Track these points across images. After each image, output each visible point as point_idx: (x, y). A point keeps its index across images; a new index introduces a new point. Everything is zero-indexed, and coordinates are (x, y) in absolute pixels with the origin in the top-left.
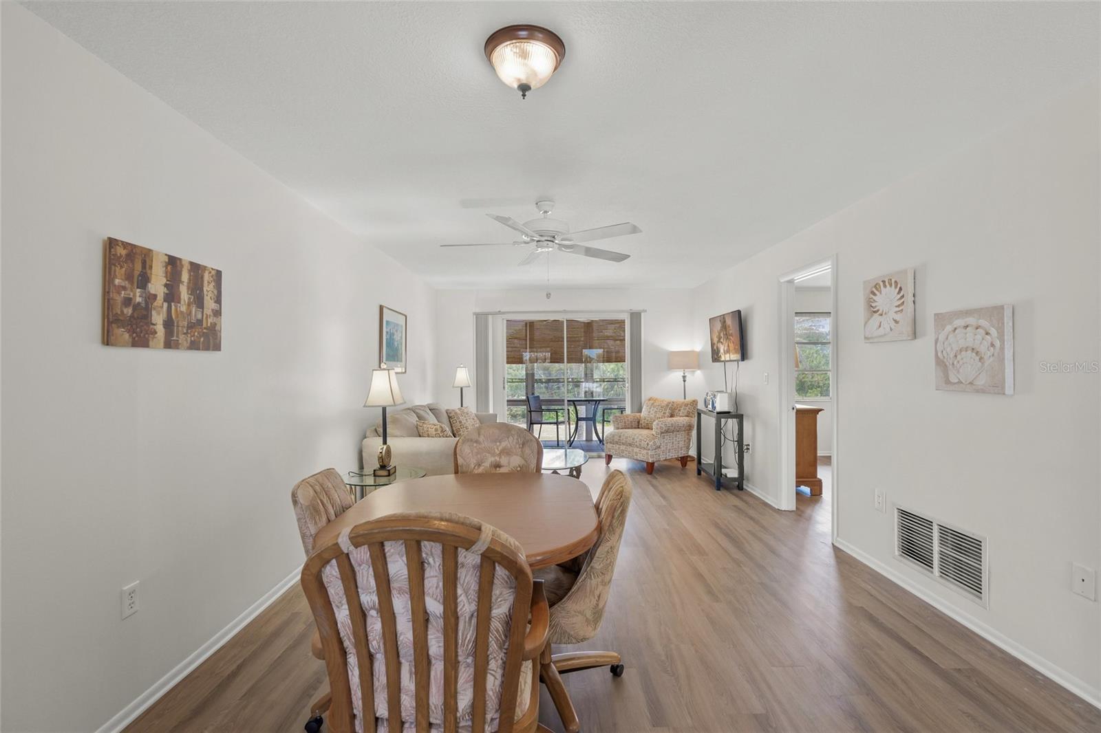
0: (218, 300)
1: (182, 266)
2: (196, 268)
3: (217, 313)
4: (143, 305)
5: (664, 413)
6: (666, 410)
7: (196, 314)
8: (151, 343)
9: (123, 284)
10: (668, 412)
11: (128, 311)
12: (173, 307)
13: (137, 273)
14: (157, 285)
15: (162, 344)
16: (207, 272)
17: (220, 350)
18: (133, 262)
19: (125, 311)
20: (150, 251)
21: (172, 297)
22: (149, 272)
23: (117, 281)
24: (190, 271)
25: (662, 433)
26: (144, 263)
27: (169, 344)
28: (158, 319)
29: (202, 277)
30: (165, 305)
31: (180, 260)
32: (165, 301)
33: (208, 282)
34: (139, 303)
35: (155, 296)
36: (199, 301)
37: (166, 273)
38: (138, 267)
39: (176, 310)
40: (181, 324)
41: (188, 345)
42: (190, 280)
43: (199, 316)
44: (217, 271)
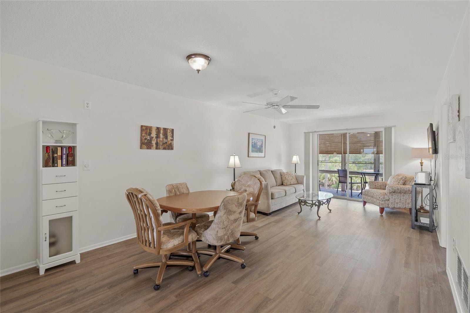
0: (173, 137)
1: (161, 129)
2: (165, 130)
3: (172, 140)
4: (150, 139)
5: (399, 183)
6: (400, 181)
7: (165, 141)
8: (152, 148)
9: (144, 135)
10: (401, 182)
11: (146, 141)
12: (158, 140)
13: (148, 132)
14: (154, 134)
15: (155, 149)
16: (169, 130)
17: (173, 150)
18: (147, 130)
19: (145, 141)
20: (152, 127)
21: (158, 137)
22: (151, 131)
23: (143, 135)
24: (163, 130)
25: (390, 193)
26: (150, 130)
27: (157, 148)
28: (154, 143)
29: (167, 131)
30: (156, 139)
31: (160, 128)
32: (156, 138)
33: (169, 132)
34: (149, 139)
35: (153, 137)
36: (166, 137)
37: (156, 131)
38: (148, 131)
39: (159, 140)
40: (160, 143)
41: (163, 148)
42: (163, 132)
43: (166, 141)
44: (172, 129)
